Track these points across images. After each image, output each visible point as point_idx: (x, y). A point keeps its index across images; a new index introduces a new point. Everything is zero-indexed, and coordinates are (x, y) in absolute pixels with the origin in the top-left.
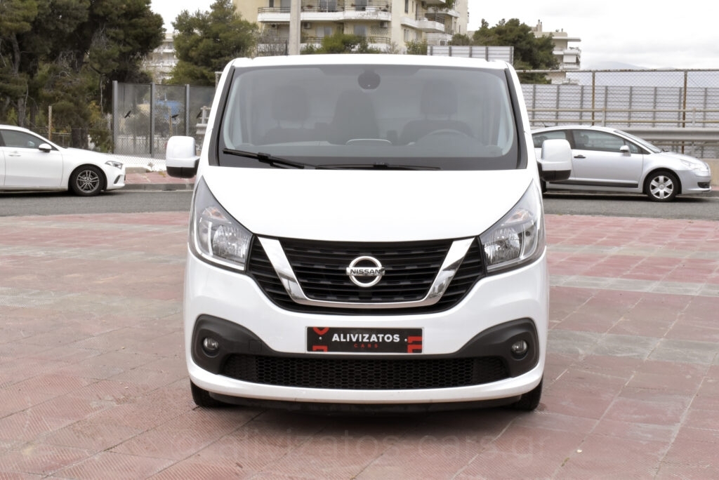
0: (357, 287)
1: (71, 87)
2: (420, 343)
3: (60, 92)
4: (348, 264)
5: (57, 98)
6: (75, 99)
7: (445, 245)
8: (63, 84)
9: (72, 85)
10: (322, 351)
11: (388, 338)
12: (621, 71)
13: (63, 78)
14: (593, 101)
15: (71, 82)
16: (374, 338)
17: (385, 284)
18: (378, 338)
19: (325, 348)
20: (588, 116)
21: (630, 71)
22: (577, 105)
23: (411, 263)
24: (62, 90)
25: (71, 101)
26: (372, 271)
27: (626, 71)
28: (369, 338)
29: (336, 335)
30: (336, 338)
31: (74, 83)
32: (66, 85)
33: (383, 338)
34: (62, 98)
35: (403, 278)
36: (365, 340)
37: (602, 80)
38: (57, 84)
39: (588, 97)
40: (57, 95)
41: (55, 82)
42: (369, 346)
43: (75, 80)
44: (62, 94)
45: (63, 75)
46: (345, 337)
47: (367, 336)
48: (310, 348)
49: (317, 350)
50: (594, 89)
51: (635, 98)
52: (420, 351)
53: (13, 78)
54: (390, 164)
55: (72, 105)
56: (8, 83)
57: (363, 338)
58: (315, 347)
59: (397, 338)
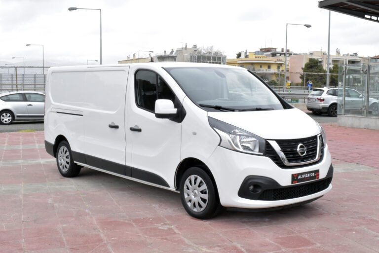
2: (319, 175)
4: (297, 148)
12: (29, 67)
14: (17, 81)
17: (308, 154)
19: (296, 182)
20: (15, 87)
21: (32, 67)
22: (10, 82)
26: (304, 150)
27: (30, 67)
30: (299, 177)
33: (311, 175)
35: (310, 151)
37: (20, 71)
39: (14, 79)
42: (307, 179)
46: (301, 177)
48: (292, 183)
50: (16, 75)
51: (37, 79)
52: (319, 178)
54: (262, 108)
57: (306, 176)
59: (314, 174)
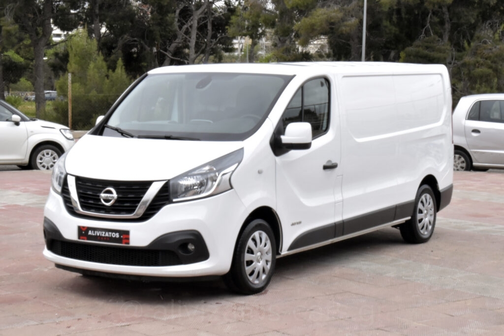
0: (104, 205)
1: (491, 54)
2: (128, 239)
3: (479, 59)
5: (477, 65)
6: (494, 65)
7: (149, 183)
8: (484, 51)
9: (492, 52)
10: (84, 239)
11: (114, 235)
13: (485, 45)
15: (491, 49)
16: (107, 235)
17: (117, 204)
18: (109, 234)
19: (85, 238)
23: (131, 193)
24: (482, 57)
25: (490, 67)
26: (110, 197)
28: (105, 234)
29: (90, 231)
30: (90, 233)
31: (494, 50)
32: (486, 52)
33: (111, 235)
34: (482, 65)
35: (127, 202)
36: (103, 235)
38: (479, 52)
40: (478, 62)
41: (477, 49)
42: (105, 239)
43: (495, 47)
44: (481, 61)
45: (485, 43)
46: (94, 233)
47: (104, 233)
48: (79, 238)
49: (82, 239)
52: (128, 243)
53: (438, 47)
54: (174, 135)
55: (490, 71)
56: (433, 51)
57: (102, 234)
58: (81, 237)
59: (117, 235)
